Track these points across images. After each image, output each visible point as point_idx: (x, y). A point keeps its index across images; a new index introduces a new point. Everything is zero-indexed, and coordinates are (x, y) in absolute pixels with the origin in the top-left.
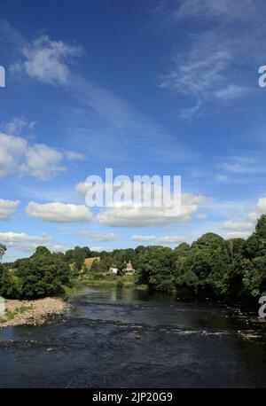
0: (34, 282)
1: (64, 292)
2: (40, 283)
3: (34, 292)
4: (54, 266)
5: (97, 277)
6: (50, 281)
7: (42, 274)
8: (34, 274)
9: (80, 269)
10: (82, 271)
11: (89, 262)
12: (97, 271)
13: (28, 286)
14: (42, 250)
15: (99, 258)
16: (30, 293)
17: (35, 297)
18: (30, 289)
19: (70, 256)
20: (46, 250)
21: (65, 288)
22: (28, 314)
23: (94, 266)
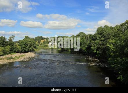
0: (25, 48)
1: (34, 51)
2: (26, 48)
3: (25, 51)
4: (31, 42)
5: (45, 46)
6: (30, 47)
7: (27, 45)
8: (25, 45)
9: (39, 43)
10: (40, 44)
11: (42, 41)
12: (45, 44)
13: (23, 49)
14: (27, 37)
15: (45, 40)
16: (24, 51)
17: (25, 52)
18: (23, 50)
19: (36, 39)
20: (28, 37)
21: (35, 49)
22: (23, 58)
23: (44, 42)
